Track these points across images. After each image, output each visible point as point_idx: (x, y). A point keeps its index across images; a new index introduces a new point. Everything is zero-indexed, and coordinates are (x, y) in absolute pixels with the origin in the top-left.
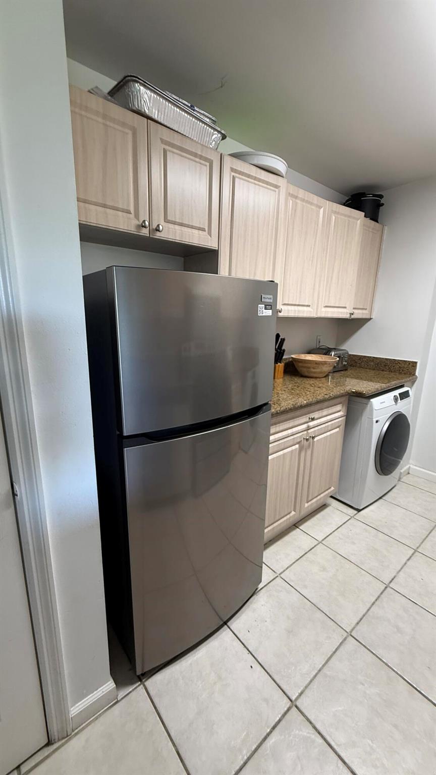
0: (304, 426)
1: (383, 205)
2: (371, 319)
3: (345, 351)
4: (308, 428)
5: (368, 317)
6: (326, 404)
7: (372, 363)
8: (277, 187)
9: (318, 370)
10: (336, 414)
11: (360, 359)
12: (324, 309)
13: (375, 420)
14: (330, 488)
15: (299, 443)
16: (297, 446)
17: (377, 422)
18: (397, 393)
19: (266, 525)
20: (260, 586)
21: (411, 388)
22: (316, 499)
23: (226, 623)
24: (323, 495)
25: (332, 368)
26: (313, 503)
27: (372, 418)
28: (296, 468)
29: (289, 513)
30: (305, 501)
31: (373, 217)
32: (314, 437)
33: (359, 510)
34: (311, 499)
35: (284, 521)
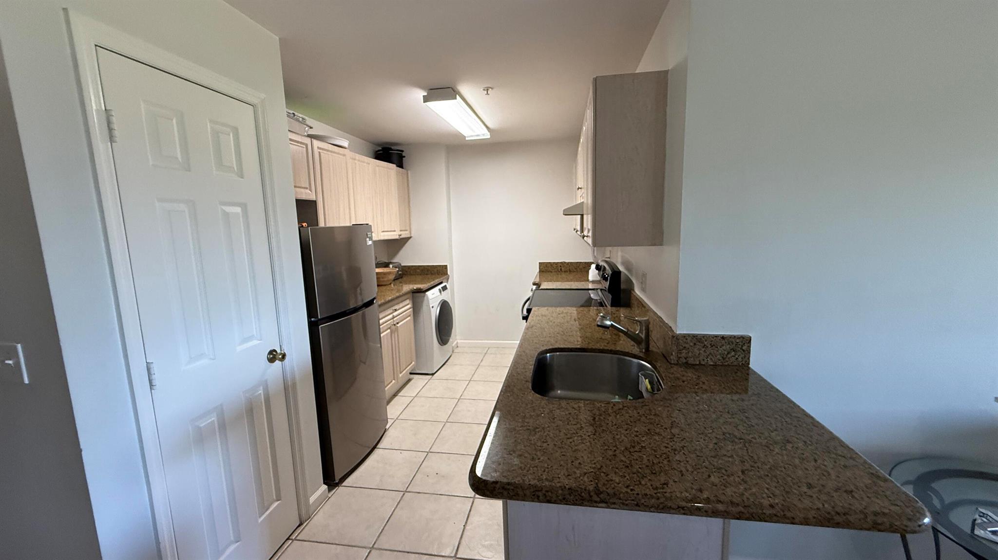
0: (391, 316)
1: (404, 157)
2: (411, 237)
3: (397, 264)
4: (394, 317)
5: (409, 236)
6: (401, 299)
7: (418, 271)
8: (344, 155)
9: (386, 279)
10: (406, 307)
11: (409, 268)
12: (382, 234)
13: (431, 306)
14: (411, 363)
15: (389, 328)
16: (389, 330)
17: (433, 307)
18: (440, 287)
19: (386, 385)
20: (387, 427)
21: (447, 282)
22: (404, 372)
23: (375, 447)
24: (408, 368)
25: (394, 276)
26: (403, 375)
27: (429, 306)
28: (391, 348)
29: (392, 382)
30: (399, 372)
31: (400, 165)
32: (398, 323)
33: (433, 374)
34: (402, 370)
35: (389, 388)
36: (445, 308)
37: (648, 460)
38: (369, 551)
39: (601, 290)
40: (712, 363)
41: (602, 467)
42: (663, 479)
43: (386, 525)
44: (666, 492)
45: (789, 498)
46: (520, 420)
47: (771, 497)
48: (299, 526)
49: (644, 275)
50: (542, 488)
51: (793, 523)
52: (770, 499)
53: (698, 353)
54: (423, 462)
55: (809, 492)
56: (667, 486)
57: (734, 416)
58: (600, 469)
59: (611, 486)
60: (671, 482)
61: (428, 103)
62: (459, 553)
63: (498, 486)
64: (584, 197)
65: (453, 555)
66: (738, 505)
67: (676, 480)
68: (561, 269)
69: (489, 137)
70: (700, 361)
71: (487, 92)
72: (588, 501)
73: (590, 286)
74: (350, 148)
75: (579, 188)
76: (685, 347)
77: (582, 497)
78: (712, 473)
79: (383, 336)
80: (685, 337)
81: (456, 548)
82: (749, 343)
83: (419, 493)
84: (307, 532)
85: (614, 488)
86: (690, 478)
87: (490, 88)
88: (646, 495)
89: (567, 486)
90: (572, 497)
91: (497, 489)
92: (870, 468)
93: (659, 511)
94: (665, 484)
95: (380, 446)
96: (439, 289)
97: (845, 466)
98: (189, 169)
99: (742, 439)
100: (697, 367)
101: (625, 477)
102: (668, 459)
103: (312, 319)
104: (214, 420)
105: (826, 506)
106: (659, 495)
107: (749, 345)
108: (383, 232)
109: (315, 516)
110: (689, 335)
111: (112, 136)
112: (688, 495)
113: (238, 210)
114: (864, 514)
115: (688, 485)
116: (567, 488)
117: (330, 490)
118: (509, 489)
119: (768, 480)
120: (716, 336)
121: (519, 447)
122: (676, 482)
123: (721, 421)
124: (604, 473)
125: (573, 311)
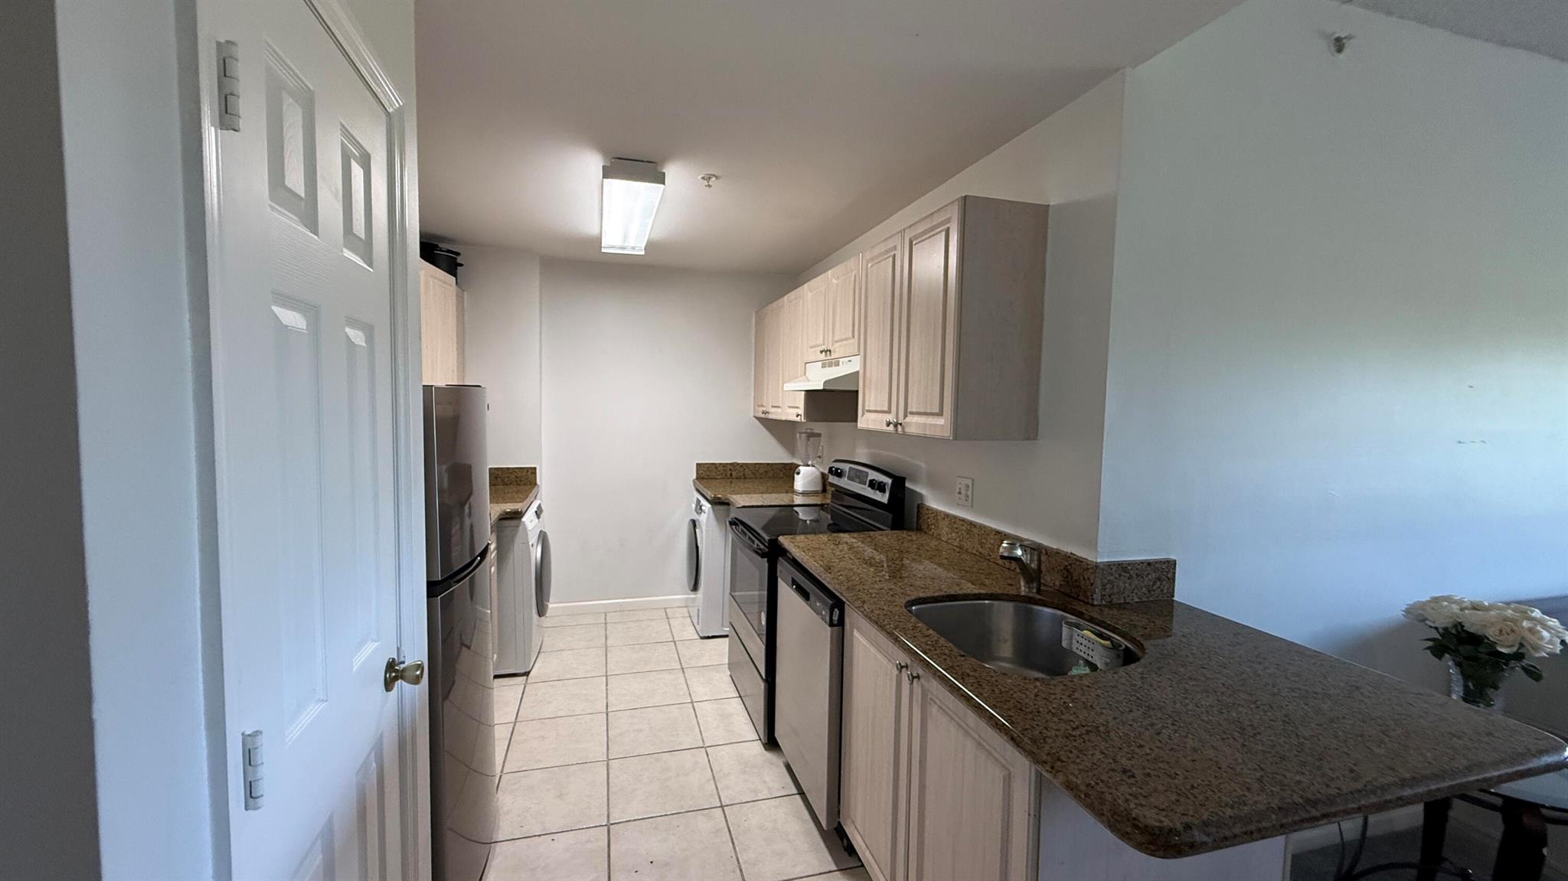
1: (461, 265)
17: (533, 545)
21: (540, 498)
27: (528, 543)
33: (527, 674)
36: (544, 548)
40: (1137, 600)
53: (1123, 587)
54: (608, 847)
61: (611, 181)
68: (731, 475)
69: (642, 253)
70: (1124, 597)
71: (709, 183)
73: (798, 500)
76: (1109, 580)
80: (1109, 566)
87: (714, 175)
96: (535, 510)
107: (1173, 570)
111: (227, 113)
113: (363, 340)
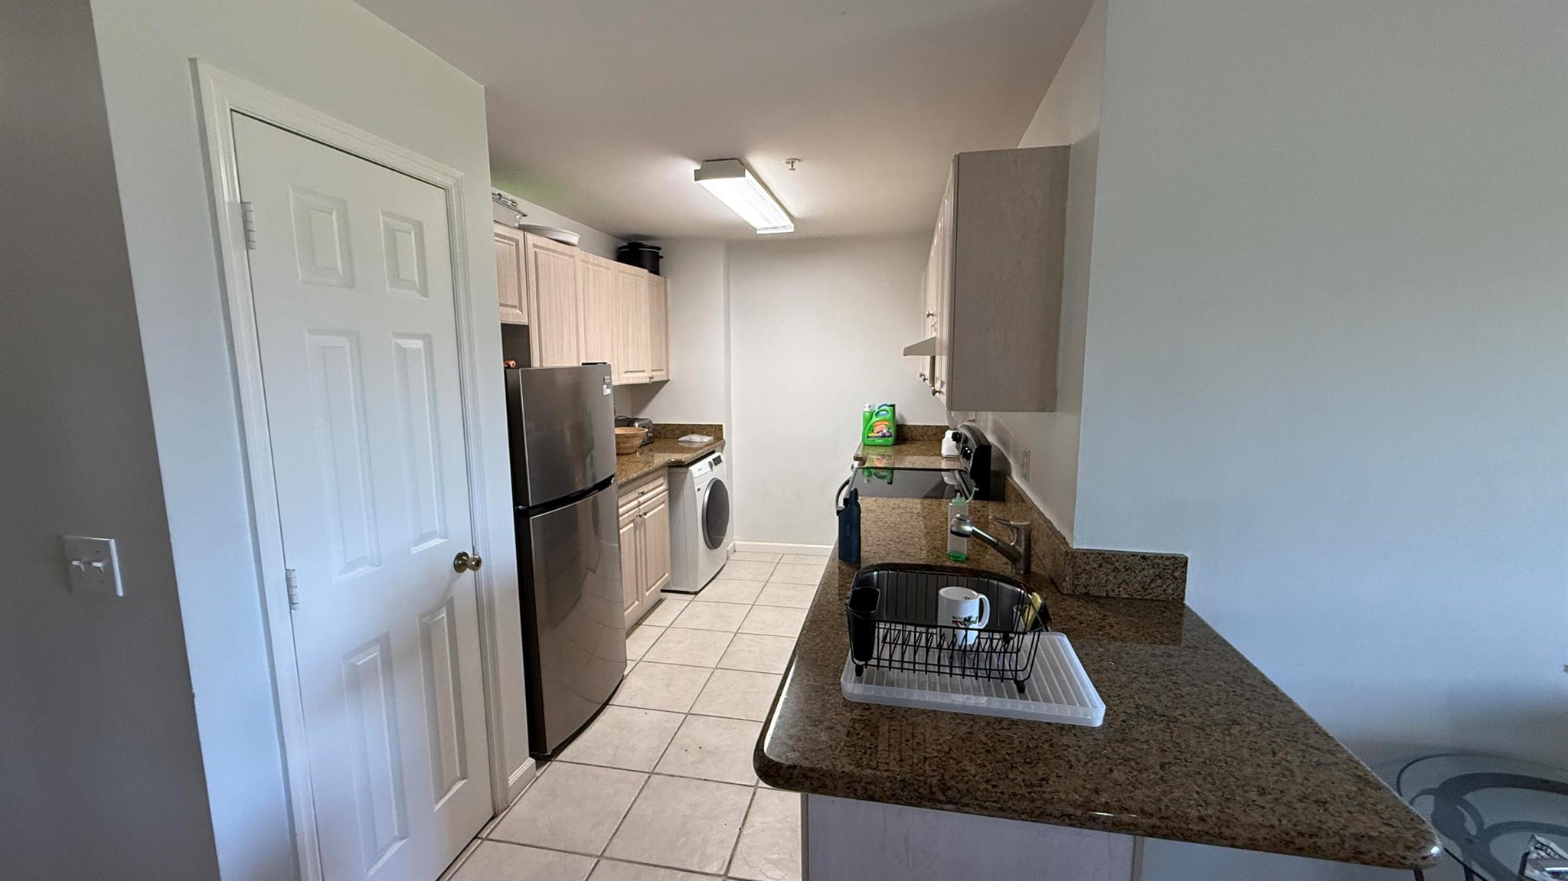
0: (635, 503)
1: (662, 257)
2: (668, 380)
3: (646, 421)
4: (640, 505)
5: (665, 379)
6: (651, 477)
8: (572, 256)
9: (628, 445)
10: (658, 489)
11: (663, 428)
12: (625, 375)
13: (696, 488)
14: (664, 575)
15: (633, 521)
16: (632, 525)
17: (699, 490)
18: (710, 458)
19: (625, 607)
20: (626, 673)
21: (722, 452)
22: (653, 588)
23: (606, 703)
24: (659, 582)
25: (641, 441)
26: (651, 594)
27: (694, 487)
28: (634, 550)
29: (634, 603)
30: (645, 588)
31: (655, 270)
32: (645, 514)
33: (696, 593)
34: (649, 586)
35: (630, 613)
36: (718, 491)
37: (1020, 742)
38: (595, 861)
39: (960, 471)
40: (1125, 596)
41: (950, 749)
42: (1041, 771)
43: (622, 822)
44: (1044, 792)
45: (1229, 808)
46: (831, 675)
47: (1201, 806)
48: (493, 818)
49: (1027, 454)
50: (861, 778)
51: (1233, 846)
52: (1200, 808)
53: (1105, 579)
54: (679, 729)
55: (1260, 801)
56: (1048, 783)
57: (1155, 680)
58: (948, 753)
59: (963, 779)
60: (1053, 777)
61: (700, 182)
62: (730, 871)
63: (796, 772)
64: (936, 329)
65: (722, 873)
66: (1151, 815)
67: (1060, 774)
69: (792, 230)
70: (1107, 591)
71: (792, 166)
72: (929, 800)
74: (582, 245)
75: (929, 315)
76: (1084, 570)
77: (920, 793)
78: (1116, 766)
79: (623, 533)
80: (1085, 554)
81: (727, 862)
82: (1184, 567)
83: (673, 776)
84: (504, 827)
85: (967, 783)
86: (1082, 772)
87: (797, 159)
88: (1015, 794)
89: (898, 777)
90: (906, 793)
91: (794, 777)
92: (1356, 768)
93: (1033, 819)
94: (1043, 779)
95: (615, 701)
96: (709, 462)
97: (1318, 764)
98: (351, 285)
99: (1164, 716)
100: (1103, 601)
101: (985, 766)
102: (1050, 743)
103: (520, 507)
104: (376, 656)
105: (1284, 822)
106: (1033, 795)
107: (1183, 570)
108: (626, 372)
109: (516, 806)
110: (1091, 552)
111: (249, 241)
112: (1077, 797)
113: (418, 344)
114: (1340, 835)
115: (1080, 782)
116: (898, 780)
117: (538, 766)
118: (812, 778)
119: (1200, 781)
120: (1134, 555)
121: (828, 716)
122: (1060, 776)
123: (1135, 685)
124: (955, 759)
125: (916, 504)
